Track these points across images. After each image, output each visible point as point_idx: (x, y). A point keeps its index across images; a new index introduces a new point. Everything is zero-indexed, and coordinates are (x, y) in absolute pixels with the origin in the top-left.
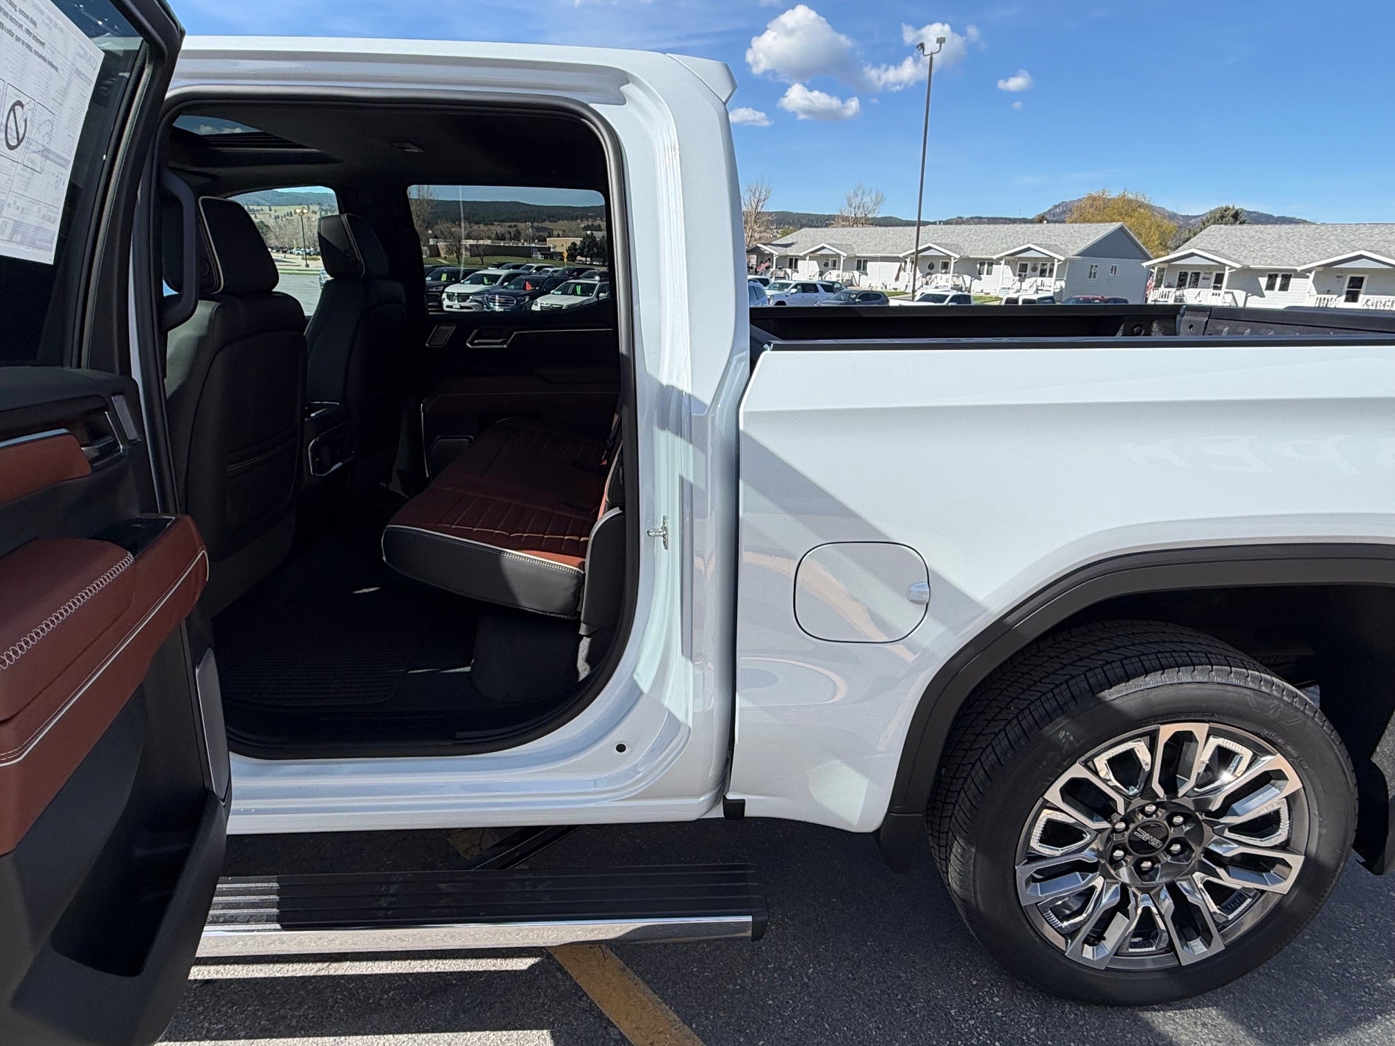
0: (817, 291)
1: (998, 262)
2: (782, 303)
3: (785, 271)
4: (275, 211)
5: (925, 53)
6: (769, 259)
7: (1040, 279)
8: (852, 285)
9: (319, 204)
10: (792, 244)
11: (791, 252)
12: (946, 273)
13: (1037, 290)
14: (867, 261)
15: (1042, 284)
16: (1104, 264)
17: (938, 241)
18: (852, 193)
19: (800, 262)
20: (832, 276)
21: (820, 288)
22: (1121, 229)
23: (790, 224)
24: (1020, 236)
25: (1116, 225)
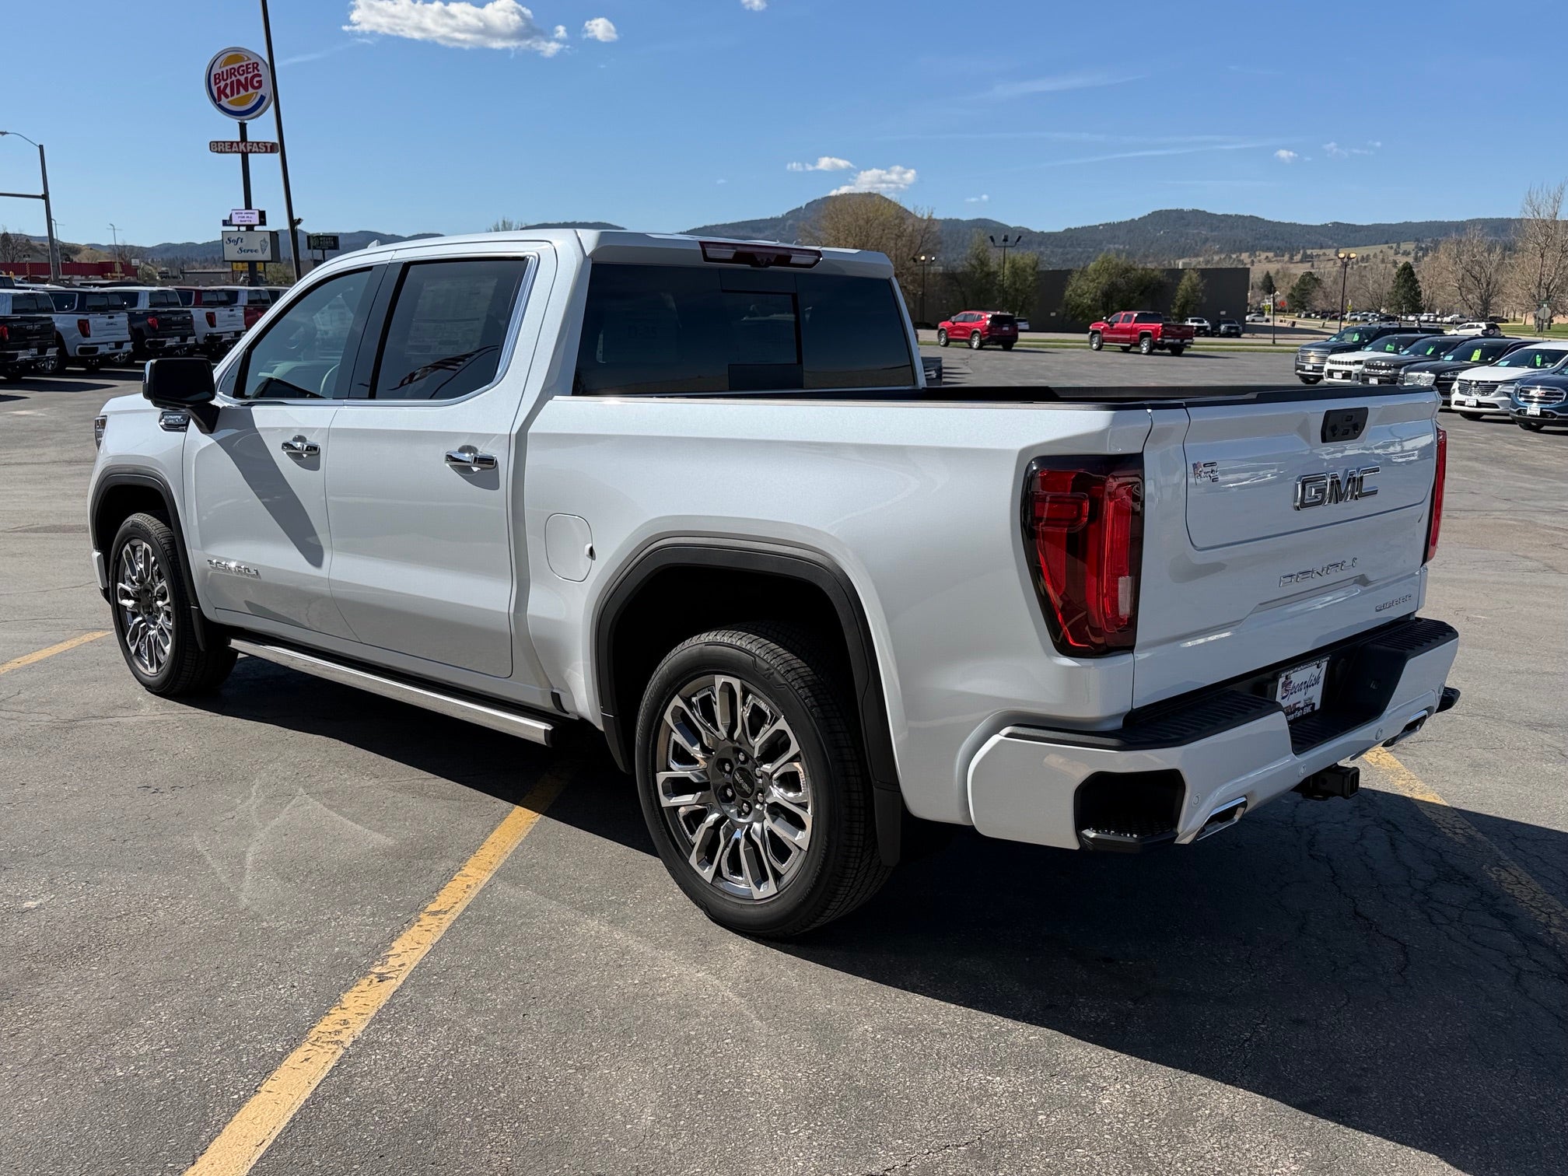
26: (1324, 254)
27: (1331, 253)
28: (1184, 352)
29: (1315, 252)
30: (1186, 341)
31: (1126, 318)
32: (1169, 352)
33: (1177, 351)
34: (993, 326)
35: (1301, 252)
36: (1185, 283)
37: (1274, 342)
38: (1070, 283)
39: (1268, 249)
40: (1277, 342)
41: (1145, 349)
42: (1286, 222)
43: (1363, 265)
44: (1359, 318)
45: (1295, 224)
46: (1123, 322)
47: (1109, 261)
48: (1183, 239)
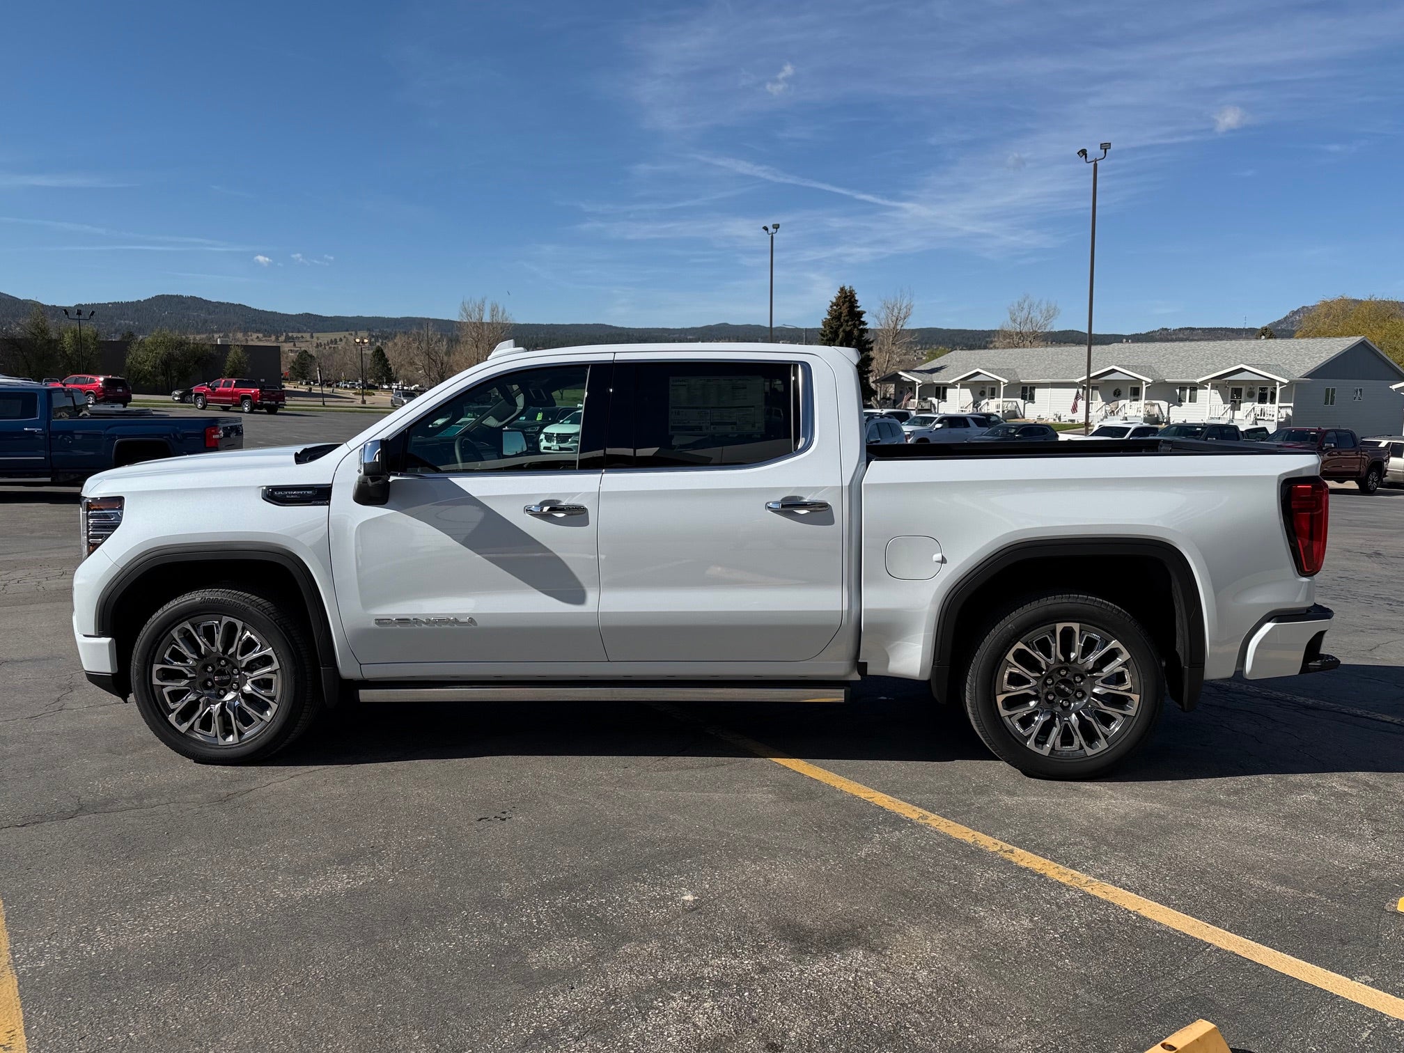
0: (967, 425)
1: (1202, 385)
2: (926, 440)
3: (931, 402)
4: (318, 338)
5: (1088, 160)
6: (911, 389)
7: (1258, 406)
8: (1017, 417)
9: (369, 330)
10: (941, 368)
11: (938, 379)
12: (1137, 400)
13: (1256, 419)
14: (1034, 388)
15: (1263, 413)
16: (1343, 387)
17: (1125, 363)
18: (1016, 305)
19: (949, 391)
20: (991, 406)
21: (971, 422)
22: (1363, 344)
23: (940, 344)
24: (1230, 354)
25: (1358, 339)
26: (302, 337)
27: (307, 336)
28: (278, 411)
29: (295, 335)
30: (280, 403)
31: (226, 384)
32: (266, 411)
33: (272, 410)
34: (107, 388)
35: (284, 334)
36: (232, 355)
37: (324, 404)
38: (130, 352)
39: (258, 331)
40: (326, 403)
41: (246, 409)
42: (268, 311)
43: (333, 346)
44: (348, 386)
45: (276, 313)
46: (223, 387)
47: (165, 336)
48: (185, 319)
